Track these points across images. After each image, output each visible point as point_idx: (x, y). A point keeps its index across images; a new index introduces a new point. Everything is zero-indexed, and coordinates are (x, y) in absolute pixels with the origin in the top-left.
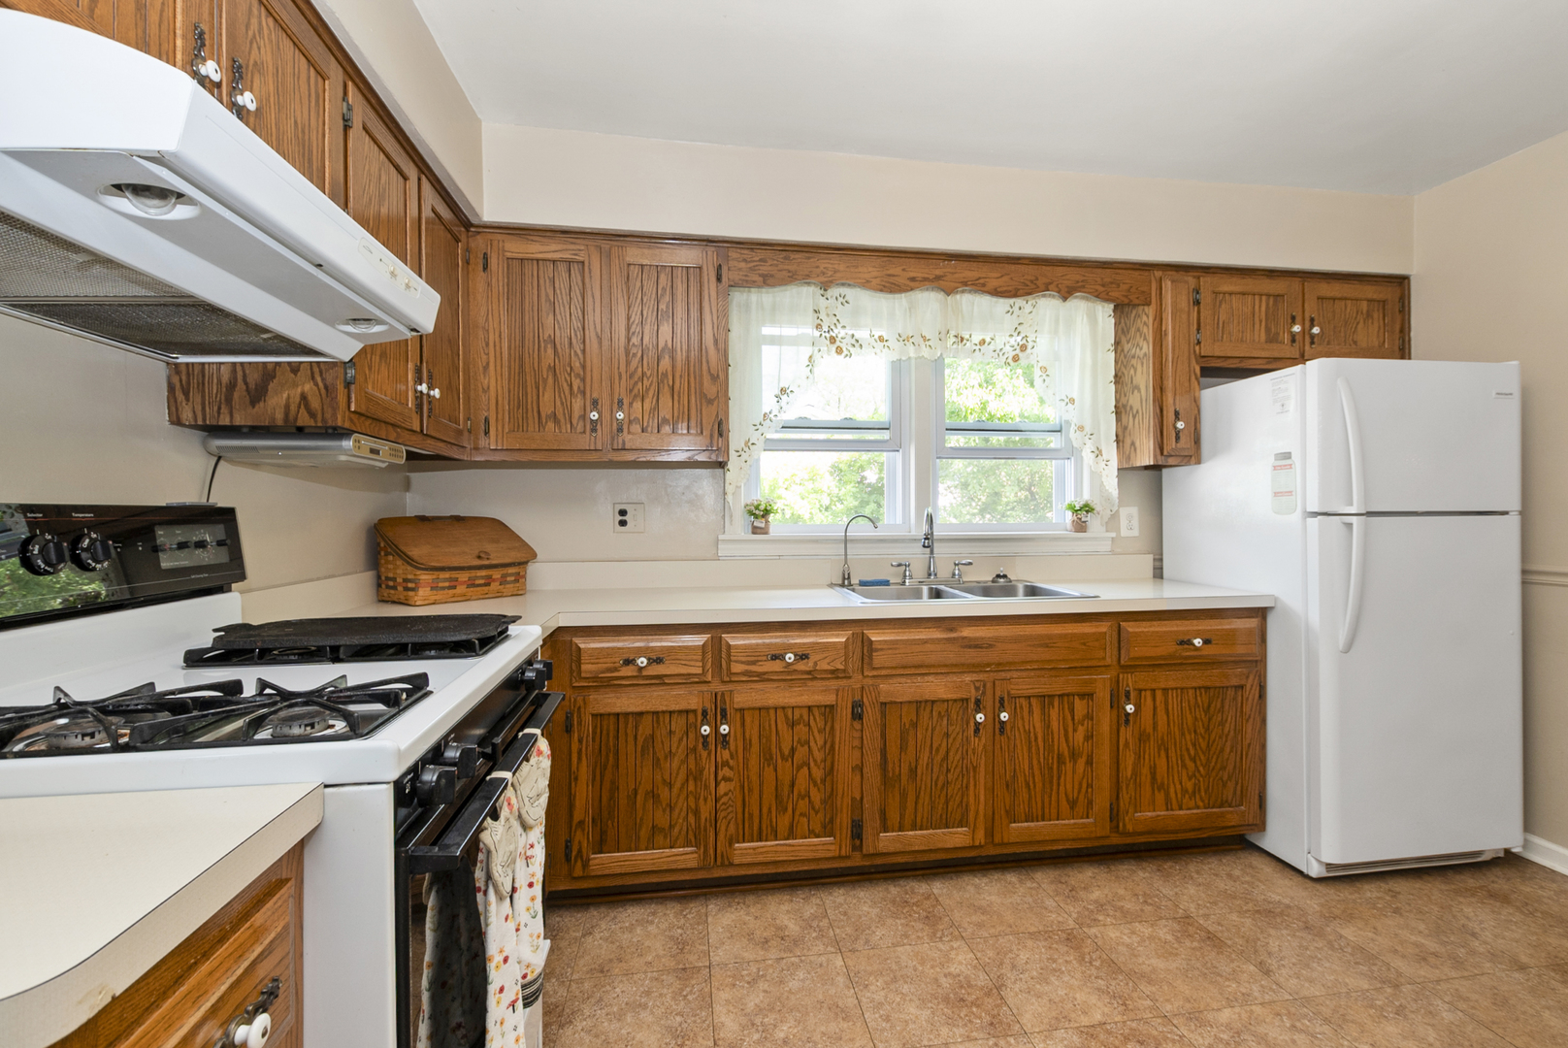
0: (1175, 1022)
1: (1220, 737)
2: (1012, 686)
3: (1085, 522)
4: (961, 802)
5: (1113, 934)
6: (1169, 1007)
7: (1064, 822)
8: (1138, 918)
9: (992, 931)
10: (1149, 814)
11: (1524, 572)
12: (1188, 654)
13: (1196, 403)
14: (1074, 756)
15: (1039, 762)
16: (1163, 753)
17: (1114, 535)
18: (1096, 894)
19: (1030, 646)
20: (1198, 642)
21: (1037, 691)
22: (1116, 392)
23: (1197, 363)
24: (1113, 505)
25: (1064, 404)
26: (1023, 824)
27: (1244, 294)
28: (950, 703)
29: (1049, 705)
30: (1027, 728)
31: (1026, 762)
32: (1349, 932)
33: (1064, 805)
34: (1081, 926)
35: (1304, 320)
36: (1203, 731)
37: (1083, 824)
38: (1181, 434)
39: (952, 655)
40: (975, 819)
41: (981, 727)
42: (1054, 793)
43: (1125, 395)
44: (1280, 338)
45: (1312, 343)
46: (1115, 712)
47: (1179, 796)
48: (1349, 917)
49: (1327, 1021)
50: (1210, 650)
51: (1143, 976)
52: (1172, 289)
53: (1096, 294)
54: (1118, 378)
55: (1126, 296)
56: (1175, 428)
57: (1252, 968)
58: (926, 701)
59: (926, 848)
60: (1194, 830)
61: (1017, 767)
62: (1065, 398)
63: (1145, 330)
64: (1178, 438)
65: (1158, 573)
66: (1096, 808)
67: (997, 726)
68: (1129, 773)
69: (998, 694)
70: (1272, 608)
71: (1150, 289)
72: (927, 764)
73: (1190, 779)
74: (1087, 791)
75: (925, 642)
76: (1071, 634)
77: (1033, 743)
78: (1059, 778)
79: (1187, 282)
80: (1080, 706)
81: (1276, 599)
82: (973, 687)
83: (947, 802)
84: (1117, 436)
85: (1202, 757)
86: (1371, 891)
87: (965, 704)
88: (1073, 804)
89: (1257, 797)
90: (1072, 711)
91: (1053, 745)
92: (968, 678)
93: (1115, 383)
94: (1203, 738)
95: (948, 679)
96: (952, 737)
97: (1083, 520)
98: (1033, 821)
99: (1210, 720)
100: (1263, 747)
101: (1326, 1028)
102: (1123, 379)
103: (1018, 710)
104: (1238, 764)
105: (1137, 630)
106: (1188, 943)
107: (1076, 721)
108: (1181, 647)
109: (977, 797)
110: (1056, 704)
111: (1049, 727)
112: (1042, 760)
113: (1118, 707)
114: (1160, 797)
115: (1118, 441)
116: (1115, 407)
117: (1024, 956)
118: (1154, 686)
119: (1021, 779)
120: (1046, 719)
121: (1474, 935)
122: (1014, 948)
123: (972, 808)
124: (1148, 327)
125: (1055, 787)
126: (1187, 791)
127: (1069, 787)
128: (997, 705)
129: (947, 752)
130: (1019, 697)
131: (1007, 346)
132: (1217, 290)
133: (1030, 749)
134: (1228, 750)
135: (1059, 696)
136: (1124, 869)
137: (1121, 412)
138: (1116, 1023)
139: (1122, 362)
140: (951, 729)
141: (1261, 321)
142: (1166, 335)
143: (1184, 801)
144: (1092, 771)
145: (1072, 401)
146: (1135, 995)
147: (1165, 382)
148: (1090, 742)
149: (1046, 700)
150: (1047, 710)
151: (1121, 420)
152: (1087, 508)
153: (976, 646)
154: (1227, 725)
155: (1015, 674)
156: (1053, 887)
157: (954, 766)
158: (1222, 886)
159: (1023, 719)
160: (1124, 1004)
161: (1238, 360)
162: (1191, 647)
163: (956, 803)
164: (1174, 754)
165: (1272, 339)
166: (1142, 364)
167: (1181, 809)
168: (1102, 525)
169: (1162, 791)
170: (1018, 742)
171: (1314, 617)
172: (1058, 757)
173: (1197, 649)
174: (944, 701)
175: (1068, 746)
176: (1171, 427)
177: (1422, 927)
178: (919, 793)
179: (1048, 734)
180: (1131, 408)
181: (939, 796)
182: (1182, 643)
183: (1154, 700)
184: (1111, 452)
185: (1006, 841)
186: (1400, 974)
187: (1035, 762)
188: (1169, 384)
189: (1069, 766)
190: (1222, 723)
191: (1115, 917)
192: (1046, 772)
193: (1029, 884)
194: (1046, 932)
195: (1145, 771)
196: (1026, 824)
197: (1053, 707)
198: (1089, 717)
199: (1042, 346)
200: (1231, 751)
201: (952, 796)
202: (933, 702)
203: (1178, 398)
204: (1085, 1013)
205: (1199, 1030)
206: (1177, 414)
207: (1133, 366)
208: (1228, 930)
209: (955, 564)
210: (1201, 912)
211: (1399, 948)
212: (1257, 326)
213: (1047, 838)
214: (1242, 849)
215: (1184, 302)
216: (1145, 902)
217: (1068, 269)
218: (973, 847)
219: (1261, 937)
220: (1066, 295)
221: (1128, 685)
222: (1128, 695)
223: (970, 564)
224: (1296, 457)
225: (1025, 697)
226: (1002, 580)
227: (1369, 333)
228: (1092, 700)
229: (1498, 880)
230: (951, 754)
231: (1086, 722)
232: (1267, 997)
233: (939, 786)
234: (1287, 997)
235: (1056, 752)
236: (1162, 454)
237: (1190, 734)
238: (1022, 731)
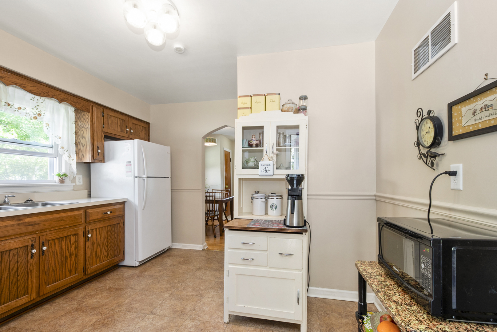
0: (115, 309)
1: (114, 238)
2: (48, 237)
3: (64, 180)
4: (25, 286)
5: (90, 302)
6: (113, 307)
7: (67, 278)
8: (97, 294)
9: (46, 323)
10: (95, 266)
11: (171, 190)
12: (106, 216)
13: (103, 145)
14: (71, 255)
15: (58, 261)
16: (99, 247)
17: (74, 184)
18: (81, 296)
19: (55, 221)
20: (109, 213)
21: (57, 237)
22: (76, 137)
23: (103, 134)
24: (74, 174)
25: (57, 138)
26: (52, 285)
27: (115, 117)
28: (19, 249)
29: (62, 241)
30: (53, 251)
31: (53, 263)
32: (146, 273)
33: (67, 272)
34: (79, 305)
35: (129, 128)
36: (109, 238)
37: (75, 276)
38: (99, 153)
39: (20, 230)
40: (31, 290)
41: (34, 255)
42: (64, 270)
43: (79, 139)
44: (124, 131)
45: (131, 134)
46: (84, 238)
47: (103, 258)
48: (145, 271)
49: (147, 290)
50: (112, 214)
51: (103, 305)
52: (96, 110)
53: (72, 104)
54: (76, 133)
55: (82, 108)
56: (98, 152)
57: (129, 290)
58: (6, 251)
59: (7, 310)
60: (107, 266)
61: (49, 265)
62: (57, 136)
63: (87, 120)
64: (98, 155)
65: (90, 196)
66: (79, 270)
67: (41, 252)
68: (89, 255)
69: (41, 241)
70: (126, 201)
71: (89, 108)
72: (7, 277)
73: (106, 252)
74: (75, 266)
75: (7, 226)
76: (70, 215)
77: (56, 255)
78: (66, 264)
79: (100, 109)
80: (73, 239)
81: (127, 199)
82: (30, 240)
83: (17, 289)
84: (76, 152)
85: (109, 245)
86: (148, 264)
87: (26, 248)
88: (70, 271)
89: (123, 252)
90: (70, 241)
91: (63, 254)
92: (27, 238)
93: (75, 134)
94: (110, 240)
95: (18, 240)
96: (20, 262)
97: (63, 179)
98: (56, 282)
99: (111, 234)
100: (124, 238)
101: (147, 292)
102: (78, 133)
103: (50, 245)
104: (118, 244)
105: (92, 211)
106: (112, 293)
107: (72, 244)
108: (104, 215)
109: (32, 282)
110: (64, 239)
111: (62, 248)
112: (59, 260)
113: (86, 236)
114: (98, 260)
115: (76, 153)
116: (75, 142)
117: (63, 322)
118: (96, 227)
119: (51, 269)
120: (61, 245)
121: (167, 264)
122: (58, 322)
123: (30, 286)
124: (88, 119)
125: (64, 268)
126: (105, 256)
127: (69, 266)
128: (41, 245)
129: (18, 269)
130: (50, 240)
131: (31, 112)
132: (108, 114)
133: (54, 257)
134: (116, 241)
135: (65, 237)
136: (87, 286)
137: (78, 144)
138: (100, 318)
139: (78, 128)
140: (19, 259)
141: (119, 126)
142: (94, 123)
143: (105, 259)
144: (77, 259)
145: (60, 138)
146: (103, 310)
147: (94, 138)
148: (76, 249)
149: (60, 239)
150: (61, 243)
151: (78, 147)
152: (65, 175)
153: (32, 225)
154: (116, 235)
155: (48, 233)
156: (64, 301)
157: (21, 273)
158: (116, 277)
159: (51, 248)
160: (101, 313)
161: (114, 135)
162: (107, 214)
163: (22, 287)
164: (102, 246)
165: (122, 131)
166: (86, 130)
167: (104, 261)
168: (70, 181)
169: (99, 258)
170: (50, 257)
171: (137, 203)
172: (65, 257)
173: (109, 215)
174: (15, 249)
175: (69, 253)
176: (96, 151)
177: (159, 266)
178: (3, 289)
179: (61, 251)
180: (82, 143)
181: (14, 288)
182: (105, 213)
183: (96, 232)
184: (74, 157)
185: (45, 293)
186: (157, 276)
187: (56, 261)
188: (96, 138)
189: (69, 259)
190: (114, 234)
191: (89, 298)
192: (61, 264)
193: (54, 305)
194: (68, 312)
195: (94, 253)
196: (53, 284)
197: (63, 241)
198: (76, 241)
199: (47, 116)
200: (117, 241)
201: (20, 285)
202: (10, 250)
203: (98, 142)
204: (90, 322)
205: (122, 307)
206: (98, 147)
207: (82, 130)
208: (121, 285)
209: (6, 197)
210: (113, 285)
211: (156, 272)
212: (118, 126)
213: (61, 286)
214: (118, 268)
215: (100, 115)
216: (97, 290)
217: (61, 93)
218: (31, 301)
219: (129, 283)
220: (61, 102)
221: (89, 229)
222: (89, 232)
223: (14, 196)
224: (132, 163)
225: (52, 240)
226: (30, 202)
227: (142, 134)
228: (77, 236)
229: (168, 253)
230: (19, 269)
231: (75, 243)
232: (134, 293)
233: (13, 284)
234: (138, 291)
235: (64, 255)
236: (94, 159)
237: (106, 239)
238: (51, 252)
